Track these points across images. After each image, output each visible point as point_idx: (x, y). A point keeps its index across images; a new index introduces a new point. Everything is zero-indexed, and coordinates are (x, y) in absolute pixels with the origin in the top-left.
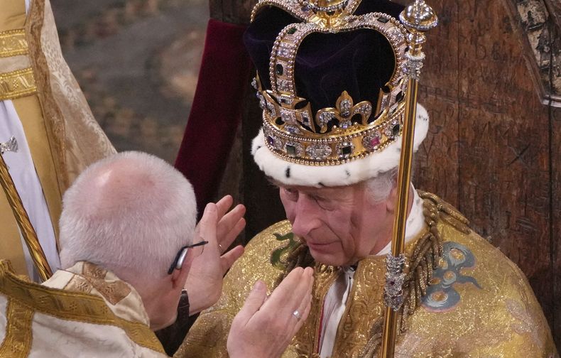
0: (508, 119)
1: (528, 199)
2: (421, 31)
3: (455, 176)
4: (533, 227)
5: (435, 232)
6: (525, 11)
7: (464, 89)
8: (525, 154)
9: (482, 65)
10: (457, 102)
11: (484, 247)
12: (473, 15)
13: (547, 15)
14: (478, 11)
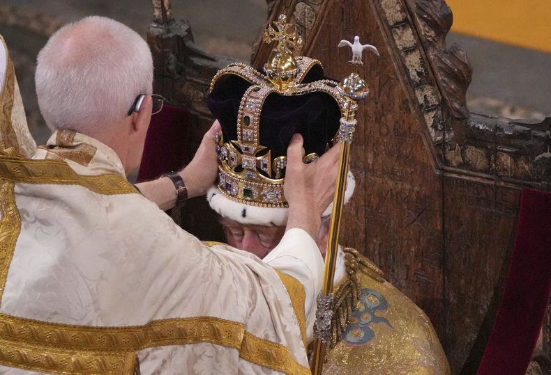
0: (407, 186)
1: (425, 255)
2: (355, 99)
3: (362, 235)
4: (428, 278)
5: (354, 280)
6: (421, 95)
7: (370, 161)
8: (421, 216)
9: (385, 141)
10: (364, 172)
11: (395, 294)
12: (377, 97)
13: (440, 98)
14: (382, 94)
